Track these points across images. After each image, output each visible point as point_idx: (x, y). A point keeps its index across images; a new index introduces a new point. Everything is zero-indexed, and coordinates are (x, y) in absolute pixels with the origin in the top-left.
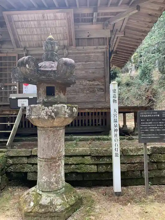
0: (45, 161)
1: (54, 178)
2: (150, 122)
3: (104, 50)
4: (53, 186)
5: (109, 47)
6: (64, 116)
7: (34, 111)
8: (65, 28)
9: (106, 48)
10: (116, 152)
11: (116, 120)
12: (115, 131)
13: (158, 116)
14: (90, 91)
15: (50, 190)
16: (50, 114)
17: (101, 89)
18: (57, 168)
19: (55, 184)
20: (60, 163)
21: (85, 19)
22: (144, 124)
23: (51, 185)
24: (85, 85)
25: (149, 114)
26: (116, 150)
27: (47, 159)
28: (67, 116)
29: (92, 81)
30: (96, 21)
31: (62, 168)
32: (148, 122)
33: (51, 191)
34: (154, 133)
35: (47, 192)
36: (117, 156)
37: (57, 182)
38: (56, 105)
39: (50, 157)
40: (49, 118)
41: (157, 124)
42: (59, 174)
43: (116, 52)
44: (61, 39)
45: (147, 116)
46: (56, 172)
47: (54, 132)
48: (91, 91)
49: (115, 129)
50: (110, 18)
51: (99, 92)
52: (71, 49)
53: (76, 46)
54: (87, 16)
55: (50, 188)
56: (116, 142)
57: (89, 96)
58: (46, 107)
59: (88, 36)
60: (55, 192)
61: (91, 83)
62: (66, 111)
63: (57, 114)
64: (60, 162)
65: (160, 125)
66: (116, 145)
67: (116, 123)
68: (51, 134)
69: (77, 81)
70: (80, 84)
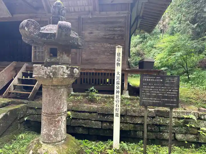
0: (46, 116)
1: (53, 131)
2: (152, 86)
3: (125, 15)
4: (51, 139)
5: (130, 12)
6: (62, 77)
7: (35, 71)
9: (128, 13)
10: (117, 112)
11: (118, 82)
12: (116, 92)
13: (161, 80)
15: (49, 141)
16: (48, 74)
18: (56, 123)
19: (53, 136)
20: (60, 119)
22: (145, 88)
23: (50, 137)
24: (106, 48)
25: (152, 78)
26: (117, 110)
27: (48, 114)
28: (65, 76)
29: (112, 44)
31: (62, 123)
32: (150, 86)
33: (51, 143)
34: (155, 97)
35: (46, 143)
36: (117, 116)
37: (56, 135)
38: (54, 66)
39: (50, 112)
40: (47, 77)
41: (159, 89)
42: (58, 128)
43: (143, 17)
45: (149, 80)
46: (55, 126)
47: (54, 90)
48: (111, 53)
49: (117, 90)
53: (100, 11)
55: (49, 140)
56: (117, 103)
58: (46, 68)
59: (112, 2)
60: (54, 144)
62: (64, 71)
63: (55, 74)
64: (59, 117)
65: (163, 90)
66: (117, 106)
67: (118, 85)
68: (52, 92)
69: (99, 44)
70: (102, 47)
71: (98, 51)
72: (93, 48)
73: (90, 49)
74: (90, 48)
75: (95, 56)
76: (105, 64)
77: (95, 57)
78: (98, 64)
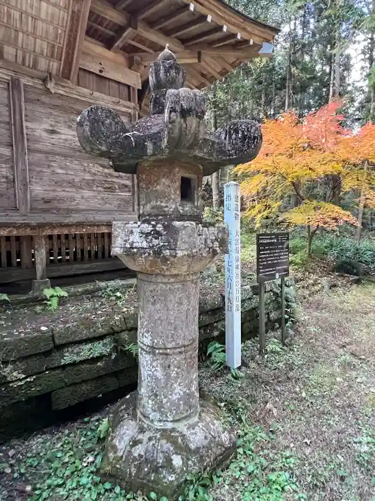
4: (194, 401)
7: (182, 239)
8: (60, 31)
10: (237, 303)
12: (236, 268)
14: (104, 188)
16: (211, 245)
17: (126, 186)
21: (96, 30)
24: (95, 174)
26: (237, 299)
27: (186, 346)
30: (121, 46)
35: (185, 418)
36: (237, 309)
40: (209, 253)
44: (43, 52)
48: (107, 188)
50: (144, 51)
51: (122, 192)
52: (64, 87)
53: (78, 84)
54: (105, 28)
56: (237, 287)
57: (102, 199)
58: (205, 229)
59: (101, 71)
61: (106, 171)
66: (237, 292)
68: (192, 289)
69: (77, 162)
70: (85, 170)
71: (77, 180)
72: (60, 171)
73: (53, 173)
74: (53, 171)
75: (67, 191)
76: (98, 211)
77: (70, 194)
78: (77, 211)
